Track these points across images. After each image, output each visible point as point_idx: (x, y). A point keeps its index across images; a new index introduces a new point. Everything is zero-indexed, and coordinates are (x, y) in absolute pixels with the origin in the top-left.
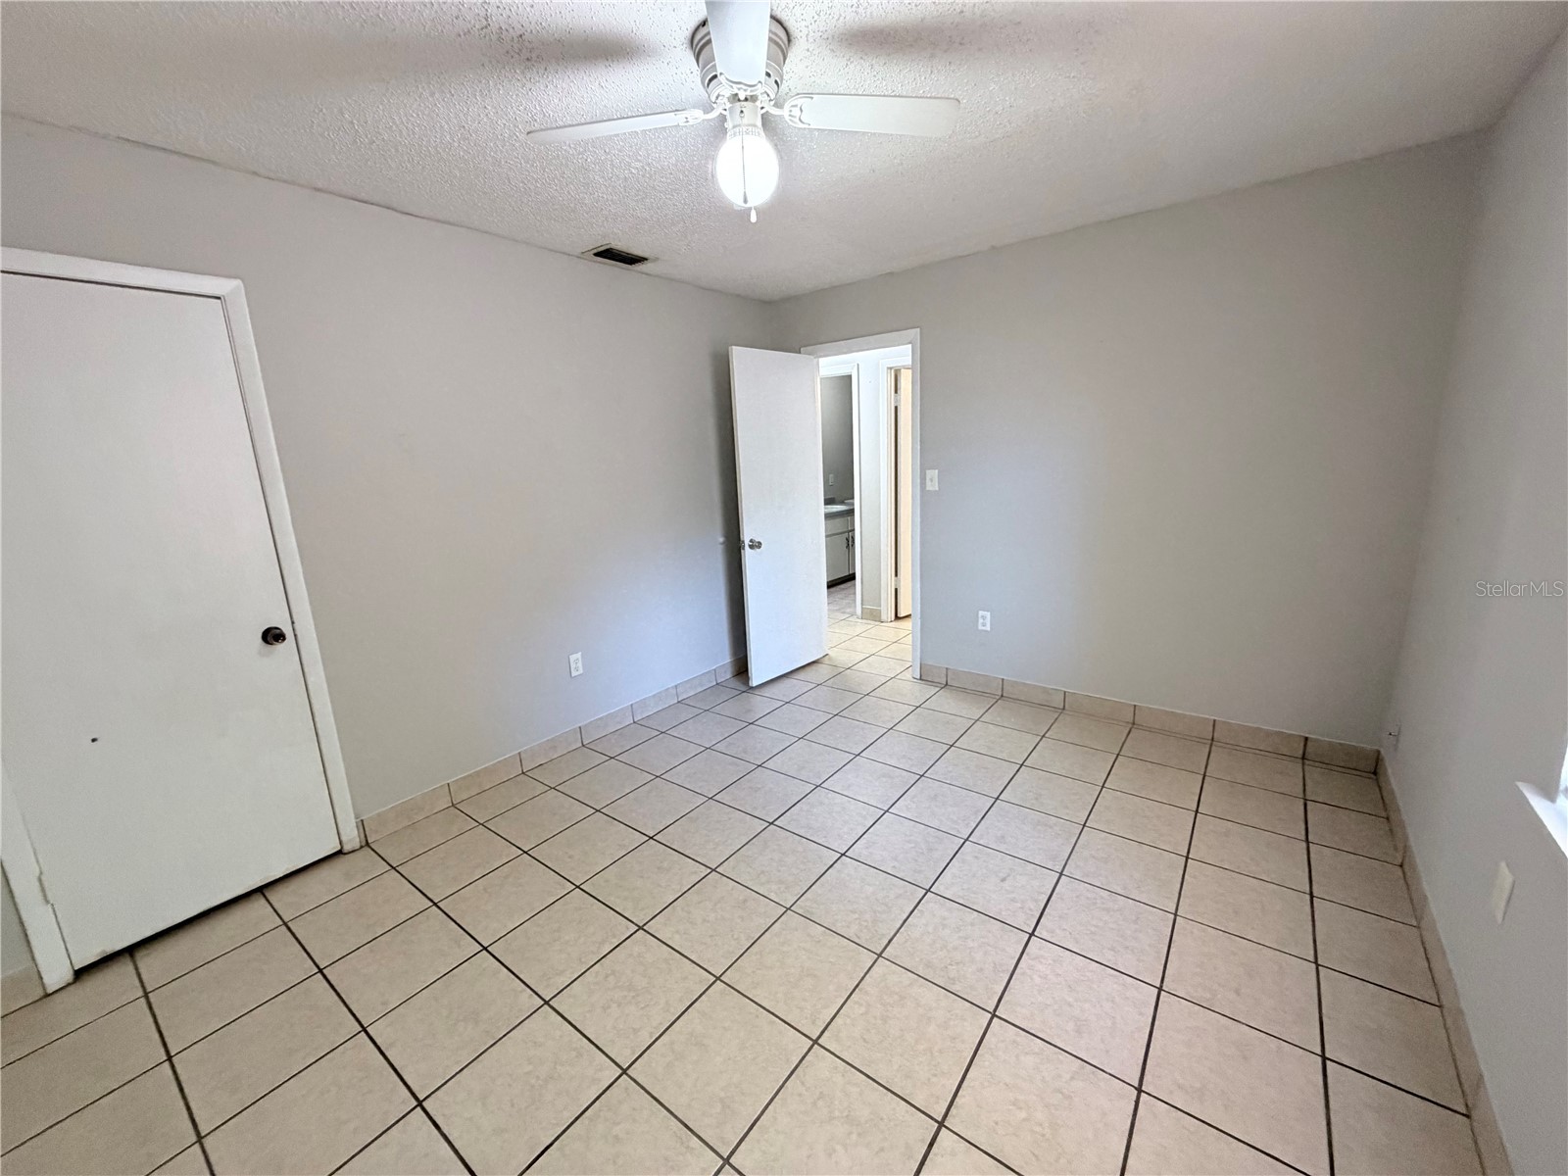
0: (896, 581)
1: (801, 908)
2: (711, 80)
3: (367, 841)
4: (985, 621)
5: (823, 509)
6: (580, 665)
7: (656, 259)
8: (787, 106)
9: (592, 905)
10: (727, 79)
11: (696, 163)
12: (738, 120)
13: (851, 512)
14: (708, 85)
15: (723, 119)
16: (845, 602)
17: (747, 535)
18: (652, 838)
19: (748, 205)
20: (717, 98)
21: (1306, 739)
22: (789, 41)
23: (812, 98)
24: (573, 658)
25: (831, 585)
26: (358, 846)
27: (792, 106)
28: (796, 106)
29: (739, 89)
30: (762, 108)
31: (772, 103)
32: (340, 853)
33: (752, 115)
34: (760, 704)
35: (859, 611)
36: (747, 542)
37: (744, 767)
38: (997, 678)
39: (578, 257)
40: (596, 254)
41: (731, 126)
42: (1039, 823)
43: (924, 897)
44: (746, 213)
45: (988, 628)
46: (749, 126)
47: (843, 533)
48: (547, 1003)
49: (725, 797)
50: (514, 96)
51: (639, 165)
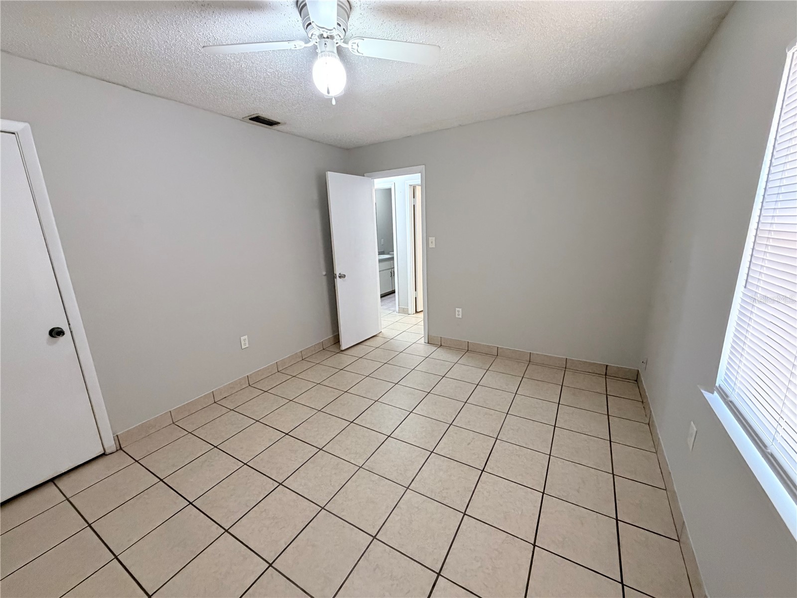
0: (415, 294)
1: (367, 466)
2: (308, 26)
3: (120, 447)
4: (459, 312)
5: (377, 257)
6: (247, 342)
7: (285, 123)
8: (350, 43)
9: (253, 474)
10: (316, 25)
11: (303, 72)
12: (324, 49)
13: (392, 259)
14: (307, 28)
15: (315, 47)
16: (390, 304)
17: (338, 271)
18: (287, 434)
19: (330, 95)
20: (312, 35)
21: (607, 366)
22: (351, 8)
23: (363, 39)
24: (242, 338)
25: (382, 296)
26: (115, 449)
27: (353, 43)
28: (355, 43)
29: (323, 31)
30: (337, 43)
31: (342, 41)
32: (104, 455)
33: (331, 47)
34: (345, 359)
35: (397, 309)
36: (338, 275)
37: (337, 393)
38: (465, 341)
39: (241, 120)
40: (250, 119)
41: (320, 51)
42: (486, 414)
43: (430, 455)
44: (331, 100)
45: (460, 317)
46: (329, 52)
47: (388, 269)
48: (226, 531)
49: (327, 410)
50: (196, 26)
51: (271, 71)
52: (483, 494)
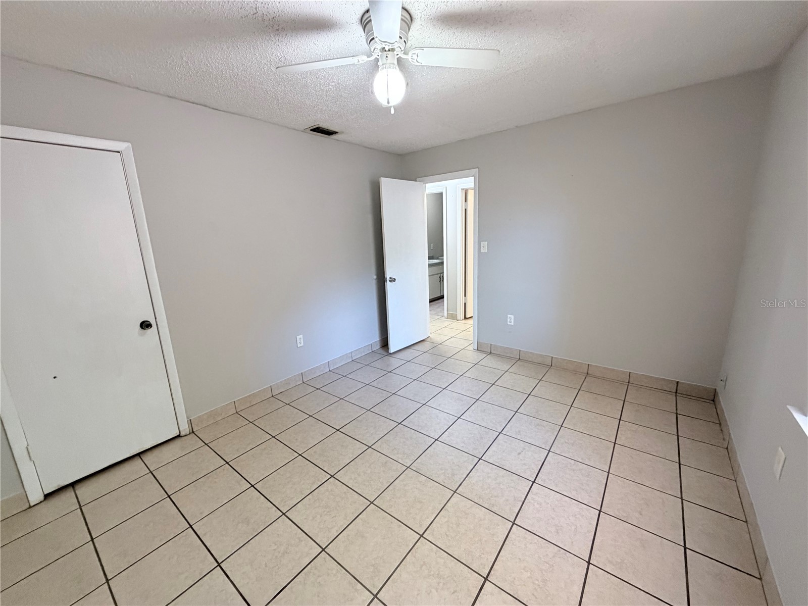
0: (465, 299)
1: (415, 467)
2: (371, 41)
3: (193, 430)
4: (511, 319)
5: (427, 262)
6: (302, 340)
7: (343, 133)
8: (410, 54)
9: (307, 465)
10: (379, 40)
11: (363, 83)
12: (385, 61)
13: (442, 263)
14: (370, 43)
15: (377, 60)
16: (438, 310)
17: (388, 275)
18: (338, 430)
19: (389, 105)
20: (374, 49)
21: (678, 382)
22: (412, 20)
23: (423, 50)
24: (298, 337)
25: (431, 301)
26: (188, 433)
27: (413, 54)
28: (415, 54)
29: (385, 45)
30: (397, 55)
31: (402, 52)
32: (179, 436)
33: (392, 59)
34: (394, 362)
35: (446, 314)
36: (388, 279)
37: (385, 395)
38: (517, 350)
39: (302, 131)
40: (311, 130)
41: (381, 64)
42: (538, 425)
43: (478, 462)
44: (389, 109)
45: (512, 324)
46: (390, 64)
47: (437, 274)
48: (284, 514)
49: (376, 410)
50: (270, 49)
51: (334, 84)
52: (534, 505)
